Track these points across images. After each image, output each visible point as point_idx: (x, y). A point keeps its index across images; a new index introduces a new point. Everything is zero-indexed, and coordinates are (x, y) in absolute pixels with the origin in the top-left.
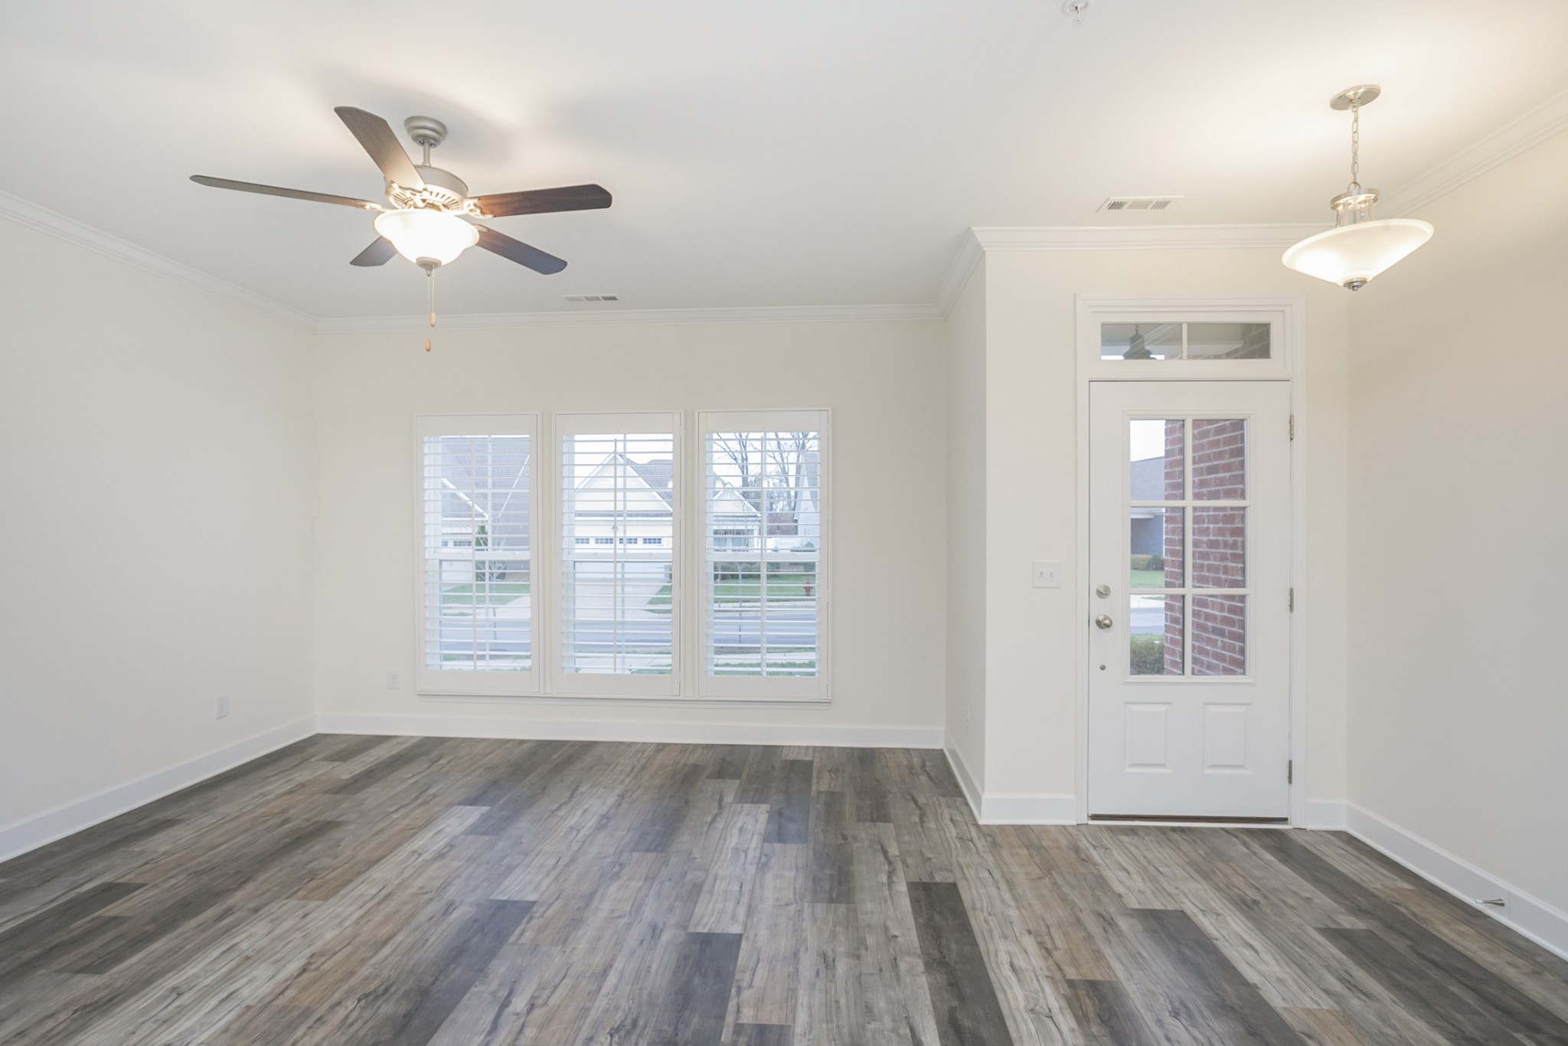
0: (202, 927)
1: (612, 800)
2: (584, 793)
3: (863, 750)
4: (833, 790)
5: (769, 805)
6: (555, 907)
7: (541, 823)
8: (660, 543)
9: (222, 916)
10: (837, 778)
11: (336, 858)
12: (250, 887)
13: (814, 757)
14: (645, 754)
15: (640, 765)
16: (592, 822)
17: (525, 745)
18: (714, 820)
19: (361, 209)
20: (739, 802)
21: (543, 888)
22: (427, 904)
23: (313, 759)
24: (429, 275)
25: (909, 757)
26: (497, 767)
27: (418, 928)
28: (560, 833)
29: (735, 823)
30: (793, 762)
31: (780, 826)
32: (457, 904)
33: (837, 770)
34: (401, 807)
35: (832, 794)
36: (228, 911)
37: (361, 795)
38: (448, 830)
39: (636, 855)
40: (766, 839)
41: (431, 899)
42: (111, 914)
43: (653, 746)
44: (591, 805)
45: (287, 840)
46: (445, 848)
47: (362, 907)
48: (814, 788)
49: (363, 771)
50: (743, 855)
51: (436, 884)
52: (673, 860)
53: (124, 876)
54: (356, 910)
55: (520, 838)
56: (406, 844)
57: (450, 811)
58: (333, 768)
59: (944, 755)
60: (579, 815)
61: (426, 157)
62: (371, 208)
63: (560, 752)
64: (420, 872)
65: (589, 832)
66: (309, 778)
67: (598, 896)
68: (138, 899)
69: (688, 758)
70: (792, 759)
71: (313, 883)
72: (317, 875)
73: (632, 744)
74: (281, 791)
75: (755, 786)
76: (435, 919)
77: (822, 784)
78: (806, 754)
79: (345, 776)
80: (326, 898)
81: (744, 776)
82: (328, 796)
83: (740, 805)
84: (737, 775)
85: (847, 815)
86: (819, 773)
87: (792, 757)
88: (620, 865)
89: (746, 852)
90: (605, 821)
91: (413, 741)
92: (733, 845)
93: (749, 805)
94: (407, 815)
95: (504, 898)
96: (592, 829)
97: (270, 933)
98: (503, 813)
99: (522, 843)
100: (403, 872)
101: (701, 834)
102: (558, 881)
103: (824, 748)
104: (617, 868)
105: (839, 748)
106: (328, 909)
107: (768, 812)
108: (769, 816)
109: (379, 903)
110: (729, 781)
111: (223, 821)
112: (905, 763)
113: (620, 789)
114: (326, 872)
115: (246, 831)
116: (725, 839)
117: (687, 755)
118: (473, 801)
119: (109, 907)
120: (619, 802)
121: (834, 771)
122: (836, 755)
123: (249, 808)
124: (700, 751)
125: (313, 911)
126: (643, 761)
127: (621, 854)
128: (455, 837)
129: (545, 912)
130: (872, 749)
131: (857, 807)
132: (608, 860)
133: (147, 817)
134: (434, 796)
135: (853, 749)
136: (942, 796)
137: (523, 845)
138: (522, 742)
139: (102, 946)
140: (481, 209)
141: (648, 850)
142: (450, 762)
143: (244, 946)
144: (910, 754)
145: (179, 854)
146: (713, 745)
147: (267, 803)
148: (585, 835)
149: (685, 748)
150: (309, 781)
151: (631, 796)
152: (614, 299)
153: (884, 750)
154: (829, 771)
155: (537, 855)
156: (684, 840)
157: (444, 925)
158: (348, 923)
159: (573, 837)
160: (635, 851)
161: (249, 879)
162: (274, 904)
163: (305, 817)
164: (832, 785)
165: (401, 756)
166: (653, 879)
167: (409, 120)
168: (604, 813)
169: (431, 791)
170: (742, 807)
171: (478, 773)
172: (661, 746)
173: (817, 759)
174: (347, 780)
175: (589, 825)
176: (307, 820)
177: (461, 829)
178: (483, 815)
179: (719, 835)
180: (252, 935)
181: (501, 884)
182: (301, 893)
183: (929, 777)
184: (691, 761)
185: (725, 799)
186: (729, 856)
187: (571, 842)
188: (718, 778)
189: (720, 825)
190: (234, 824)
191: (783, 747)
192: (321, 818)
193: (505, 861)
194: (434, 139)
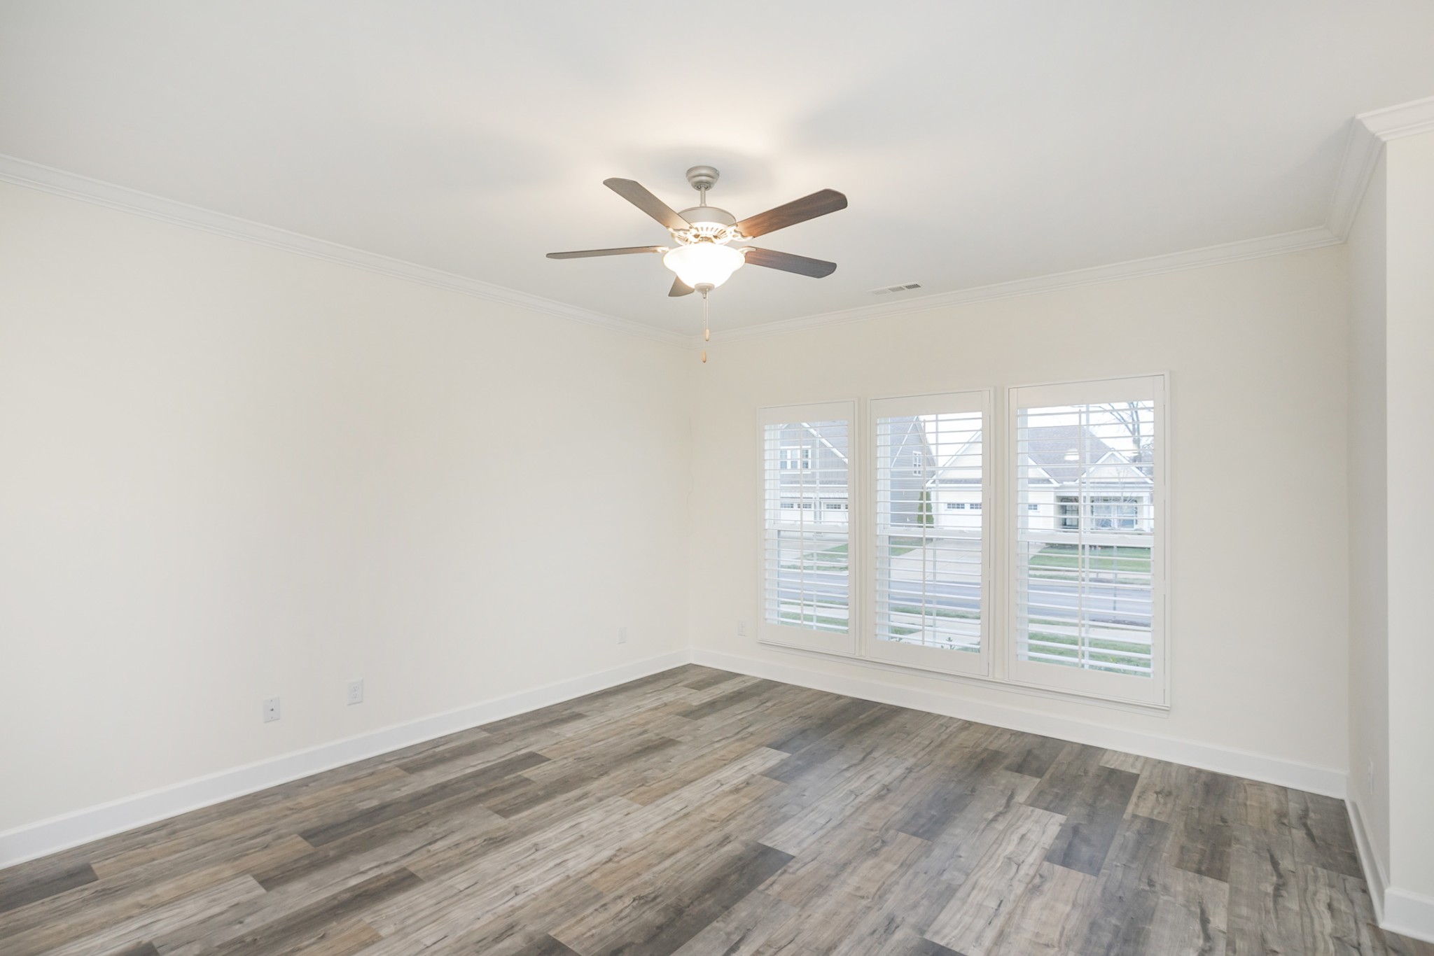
0: (567, 803)
1: (899, 771)
2: (875, 758)
3: (1215, 776)
4: (1154, 818)
5: (1066, 817)
6: (809, 867)
7: (827, 779)
8: (1036, 509)
9: (580, 798)
10: (1165, 804)
11: (665, 771)
12: (605, 779)
13: (1142, 770)
14: (948, 730)
15: (940, 739)
16: (873, 789)
17: (841, 701)
18: (995, 819)
19: (656, 254)
20: (1031, 805)
21: (805, 845)
22: (710, 831)
23: (679, 685)
24: (704, 298)
25: (1283, 799)
26: (810, 717)
27: (696, 851)
28: (840, 794)
29: (1018, 828)
30: (1113, 772)
31: (1070, 845)
32: (732, 838)
33: (1170, 794)
34: (724, 739)
35: (1151, 822)
36: (585, 795)
37: (700, 722)
38: (751, 768)
39: (902, 835)
40: (1049, 857)
41: (715, 828)
42: (526, 776)
43: (960, 723)
44: (878, 773)
45: (639, 748)
46: (742, 783)
47: (665, 819)
48: (1130, 809)
49: (709, 701)
50: (1014, 867)
51: (724, 815)
52: (937, 852)
53: (542, 750)
54: (661, 820)
55: (804, 791)
56: (714, 773)
57: (760, 750)
58: (691, 694)
59: (1345, 809)
60: (863, 780)
61: (703, 199)
62: (662, 251)
63: (869, 713)
64: (717, 801)
65: (865, 800)
66: (672, 699)
67: (849, 870)
68: (545, 768)
69: (991, 742)
70: (1112, 767)
71: (642, 789)
72: (647, 782)
73: (939, 716)
74: (650, 706)
75: (1056, 790)
76: (711, 847)
77: (1142, 806)
78: (1133, 766)
79: (695, 703)
80: (645, 804)
81: (1047, 776)
82: (678, 717)
83: (1032, 808)
84: (1039, 773)
85: (1165, 854)
86: (1143, 792)
87: (1113, 765)
88: (883, 842)
89: (1019, 865)
90: (884, 792)
91: (755, 681)
92: (1007, 853)
93: (1042, 811)
94: (724, 747)
95: (770, 845)
96: (869, 797)
97: (602, 821)
98: (799, 763)
99: (804, 795)
100: (704, 797)
101: (976, 831)
102: (820, 842)
103: (1160, 762)
104: (878, 845)
105: (1180, 766)
106: (643, 814)
107: (1061, 825)
108: (1060, 831)
109: (677, 820)
110: (1028, 777)
111: (608, 722)
112: (1274, 806)
113: (910, 762)
114: (654, 782)
115: (618, 734)
116: (1001, 844)
117: (991, 739)
118: (778, 746)
119: (527, 770)
120: (905, 775)
121: (1165, 794)
122: (1174, 774)
123: (626, 716)
124: (1007, 736)
125: (632, 812)
126: (944, 737)
127: (887, 830)
128: (753, 776)
129: (798, 870)
130: (1228, 778)
131: (1182, 848)
132: (873, 833)
133: (569, 709)
134: (752, 734)
135: (1199, 771)
136: (1324, 867)
137: (805, 797)
138: (839, 697)
139: (513, 798)
140: (741, 233)
141: (915, 834)
142: (774, 705)
143: (584, 826)
144: (1286, 796)
145: (576, 742)
146: (1023, 733)
147: (640, 713)
148: (860, 802)
149: (991, 731)
150: (671, 702)
151: (918, 772)
152: (917, 286)
153: (1245, 782)
154: (1157, 793)
155: (812, 811)
156: (957, 833)
157: (716, 855)
158: (651, 830)
159: (848, 802)
160: (902, 831)
161: (606, 773)
162: (611, 798)
163: (657, 731)
164: (1156, 812)
165: (741, 693)
166: (910, 866)
167: (690, 171)
168: (886, 784)
169: (751, 730)
170: (1032, 811)
171: (792, 720)
172: (967, 725)
173: (1145, 774)
174: (696, 706)
175: (869, 792)
176: (658, 735)
177: (761, 769)
178: (782, 760)
179: (995, 837)
180: (591, 819)
181: (772, 830)
182: (632, 795)
183: (1310, 834)
184: (993, 747)
185: (1016, 797)
186: (999, 865)
187: (846, 805)
188: (1017, 772)
189: (1000, 826)
190: (614, 726)
191: (1107, 750)
192: (666, 735)
193: (784, 810)
194: (707, 182)
